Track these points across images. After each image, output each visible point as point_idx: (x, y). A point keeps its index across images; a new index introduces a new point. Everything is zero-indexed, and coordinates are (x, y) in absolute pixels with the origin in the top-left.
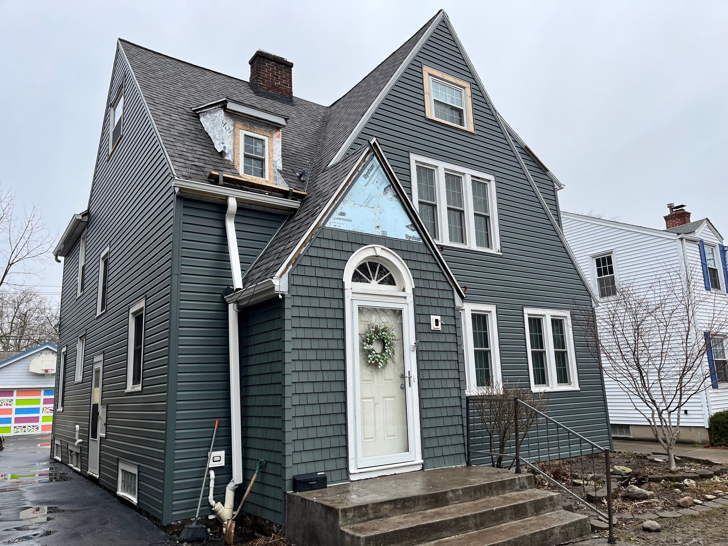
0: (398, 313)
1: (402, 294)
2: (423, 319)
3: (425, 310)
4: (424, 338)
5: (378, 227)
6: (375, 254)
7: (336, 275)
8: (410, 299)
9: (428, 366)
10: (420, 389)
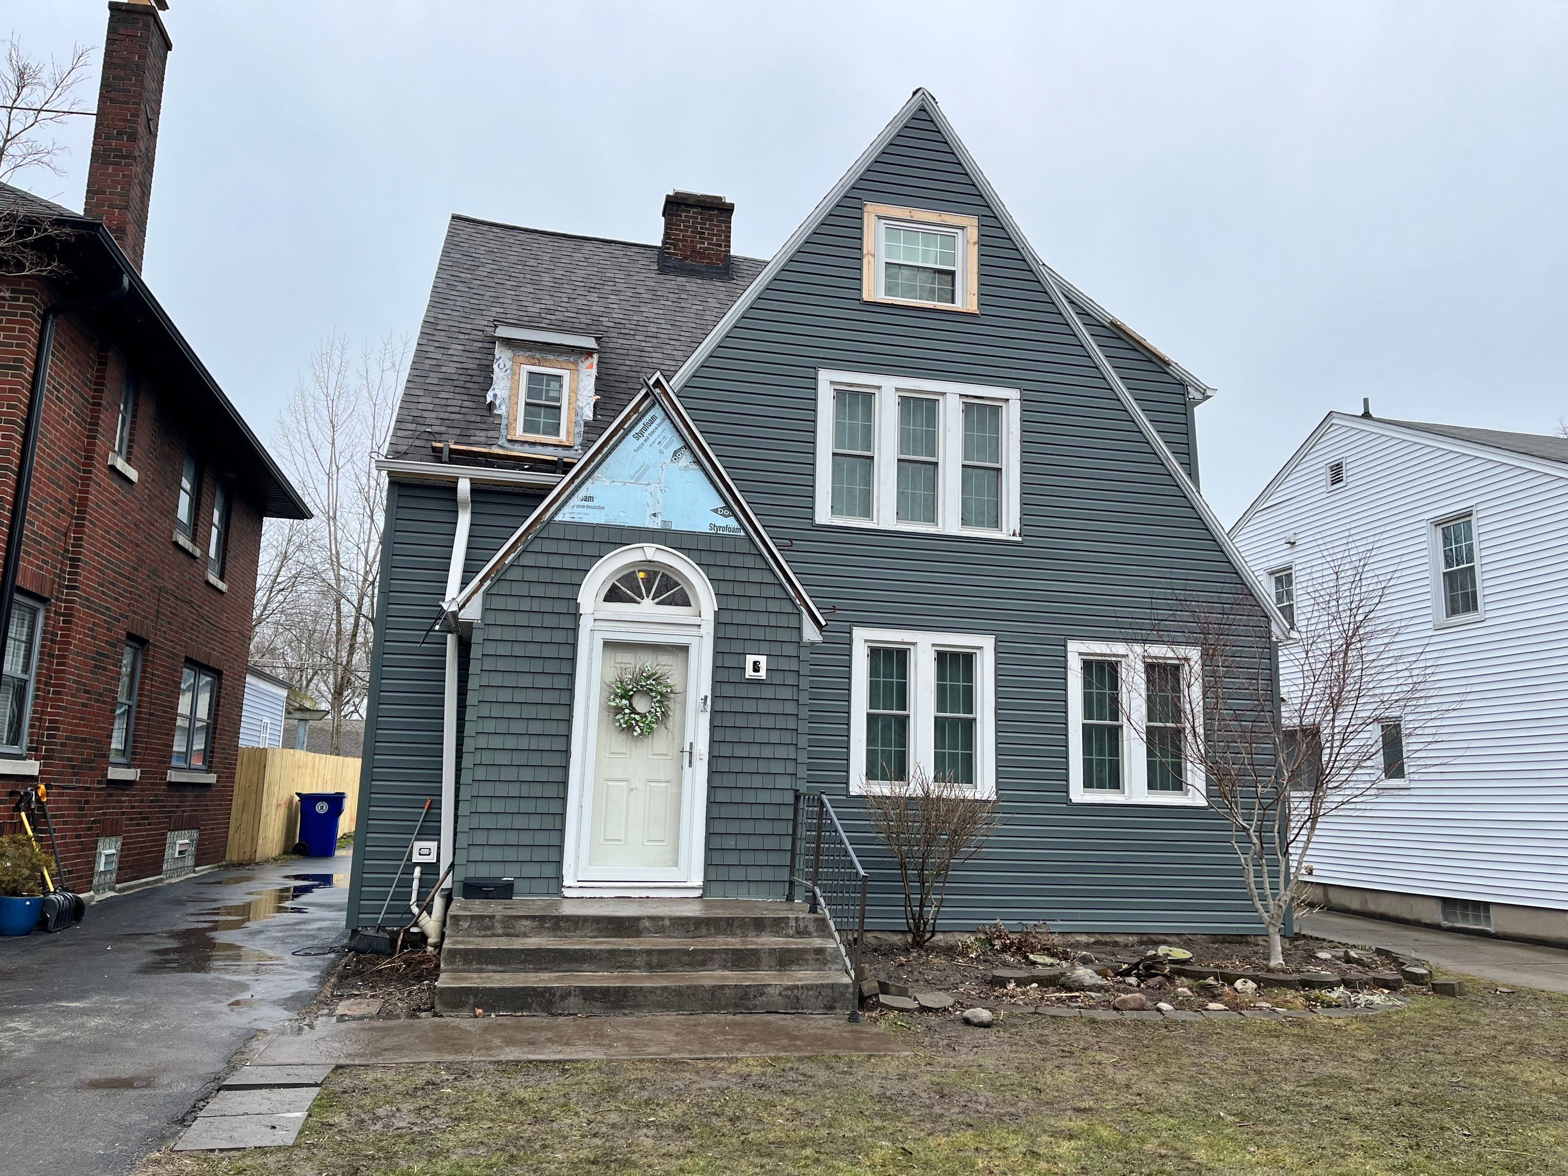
0: (684, 649)
1: (697, 621)
2: (730, 661)
3: (736, 647)
4: (728, 691)
5: (654, 515)
6: (644, 559)
7: (566, 592)
8: (708, 629)
9: (731, 735)
10: (712, 772)
